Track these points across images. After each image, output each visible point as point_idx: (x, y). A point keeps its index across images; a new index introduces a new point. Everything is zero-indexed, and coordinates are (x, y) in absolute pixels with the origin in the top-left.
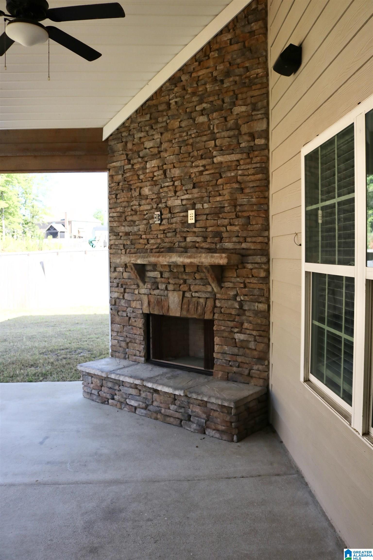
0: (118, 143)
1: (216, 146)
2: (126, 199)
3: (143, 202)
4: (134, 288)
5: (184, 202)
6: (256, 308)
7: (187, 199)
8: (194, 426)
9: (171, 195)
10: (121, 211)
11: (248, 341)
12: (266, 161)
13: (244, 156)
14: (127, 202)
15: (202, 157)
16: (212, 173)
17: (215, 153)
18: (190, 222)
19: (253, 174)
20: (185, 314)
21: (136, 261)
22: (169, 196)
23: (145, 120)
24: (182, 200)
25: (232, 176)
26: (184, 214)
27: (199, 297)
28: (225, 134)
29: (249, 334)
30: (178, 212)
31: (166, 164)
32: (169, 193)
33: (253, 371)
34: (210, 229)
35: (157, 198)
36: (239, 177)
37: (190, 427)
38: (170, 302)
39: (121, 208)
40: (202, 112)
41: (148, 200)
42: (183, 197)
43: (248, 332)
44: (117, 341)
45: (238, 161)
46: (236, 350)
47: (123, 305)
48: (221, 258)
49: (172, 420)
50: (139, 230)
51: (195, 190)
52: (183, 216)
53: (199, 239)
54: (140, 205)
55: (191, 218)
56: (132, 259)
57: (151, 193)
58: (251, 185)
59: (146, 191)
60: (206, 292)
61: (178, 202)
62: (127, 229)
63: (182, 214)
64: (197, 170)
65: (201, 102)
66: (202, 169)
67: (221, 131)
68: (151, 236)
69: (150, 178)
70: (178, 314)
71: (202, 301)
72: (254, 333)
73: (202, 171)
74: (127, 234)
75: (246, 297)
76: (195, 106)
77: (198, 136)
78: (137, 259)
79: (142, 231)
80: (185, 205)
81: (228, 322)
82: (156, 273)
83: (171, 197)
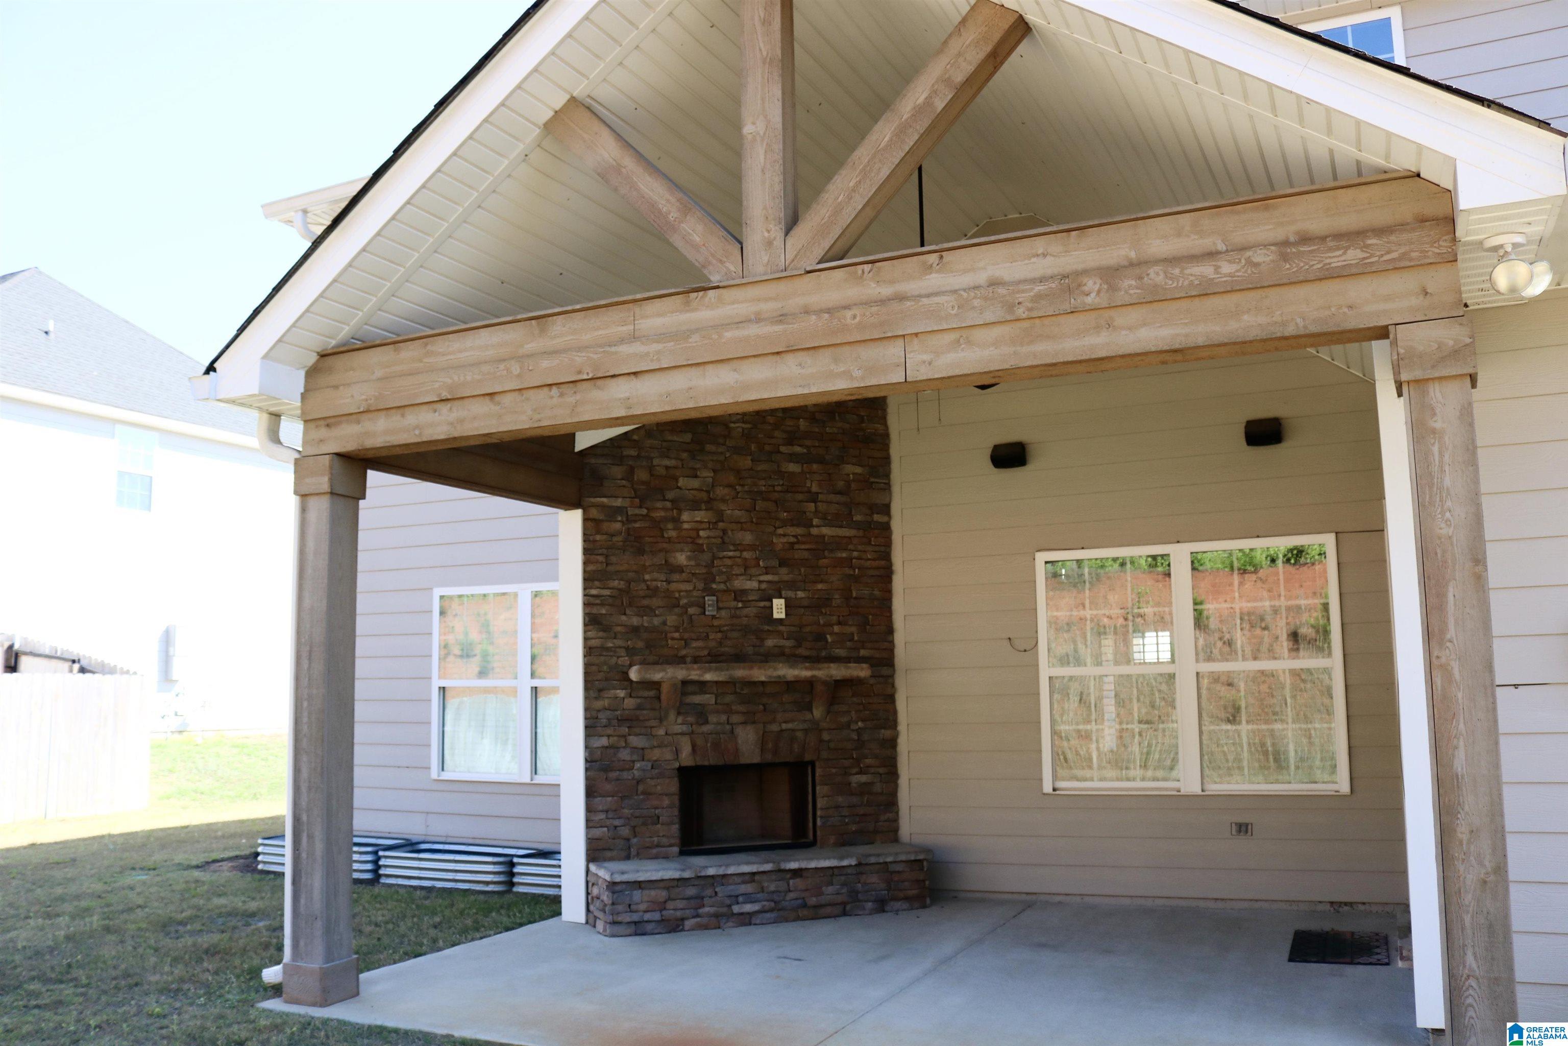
0: (613, 464)
1: (816, 511)
2: (635, 568)
3: (676, 577)
4: (654, 725)
5: (764, 586)
6: (881, 736)
7: (768, 582)
8: (869, 905)
9: (738, 572)
10: (620, 587)
11: (871, 784)
12: (888, 544)
13: (861, 533)
14: (635, 572)
15: (792, 523)
16: (814, 550)
17: (816, 521)
18: (776, 615)
19: (874, 560)
20: (769, 758)
21: (702, 675)
22: (734, 573)
23: (681, 440)
24: (760, 582)
25: (843, 558)
26: (767, 604)
27: (793, 730)
28: (832, 497)
29: (873, 773)
30: (753, 600)
31: (723, 521)
32: (736, 568)
33: (881, 824)
34: (808, 629)
35: (707, 573)
36: (854, 561)
37: (864, 909)
38: (740, 742)
39: (622, 583)
40: (793, 458)
41: (684, 574)
42: (763, 578)
43: (872, 770)
44: (605, 829)
45: (850, 538)
46: (855, 800)
47: (626, 759)
48: (862, 669)
49: (828, 910)
50: (664, 623)
51: (784, 570)
52: (764, 607)
53: (788, 643)
54: (668, 582)
55: (779, 610)
56: (693, 673)
57: (693, 563)
58: (872, 572)
59: (681, 558)
60: (805, 721)
61: (754, 584)
62: (635, 621)
63: (762, 604)
64: (785, 541)
65: (790, 442)
66: (792, 540)
67: (825, 492)
68: (693, 636)
69: (690, 538)
70: (756, 760)
71: (800, 734)
72: (881, 770)
73: (793, 544)
74: (635, 630)
75: (868, 723)
76: (779, 445)
77: (787, 491)
78: (705, 672)
79: (671, 626)
80: (764, 590)
81: (844, 761)
82: (708, 696)
83: (737, 575)
